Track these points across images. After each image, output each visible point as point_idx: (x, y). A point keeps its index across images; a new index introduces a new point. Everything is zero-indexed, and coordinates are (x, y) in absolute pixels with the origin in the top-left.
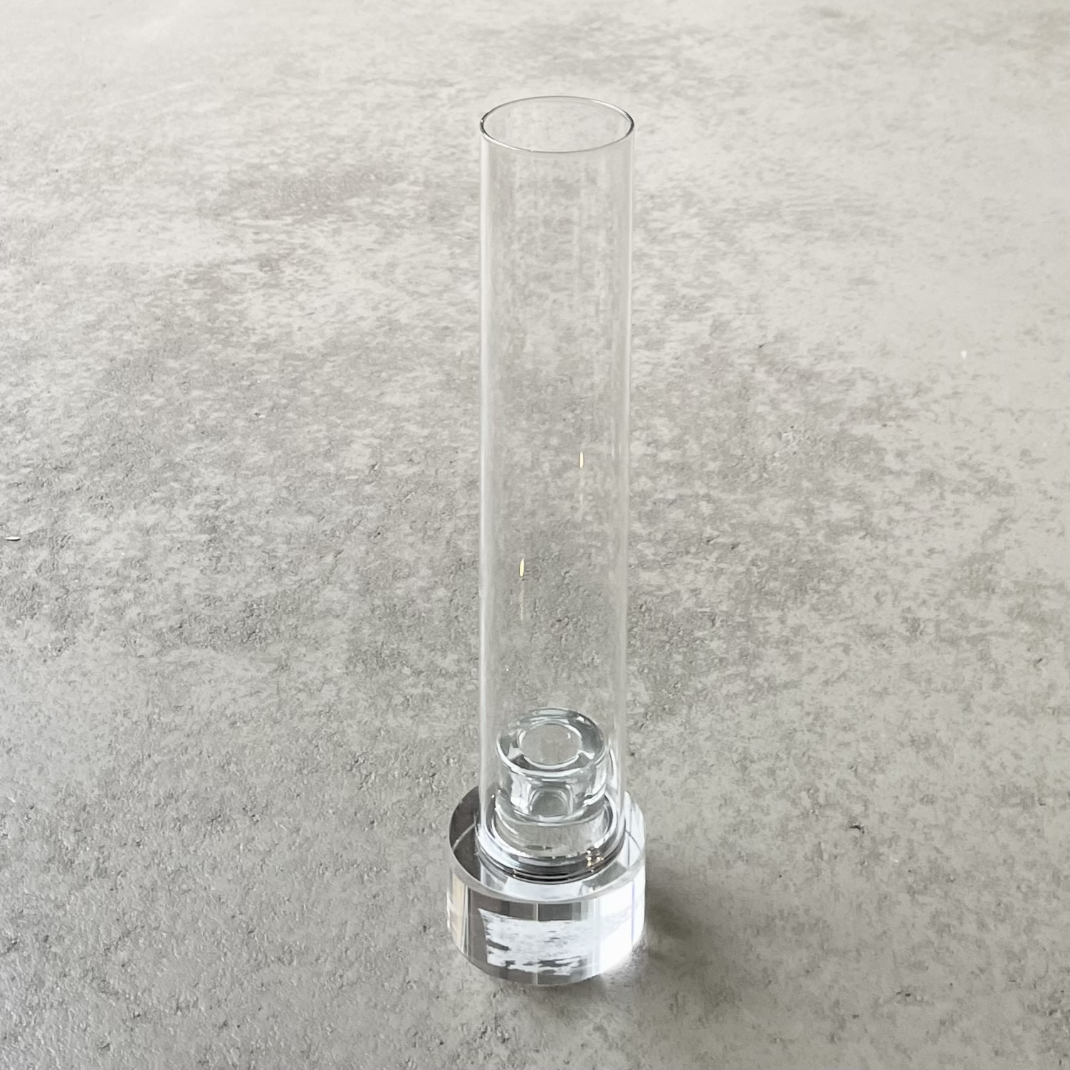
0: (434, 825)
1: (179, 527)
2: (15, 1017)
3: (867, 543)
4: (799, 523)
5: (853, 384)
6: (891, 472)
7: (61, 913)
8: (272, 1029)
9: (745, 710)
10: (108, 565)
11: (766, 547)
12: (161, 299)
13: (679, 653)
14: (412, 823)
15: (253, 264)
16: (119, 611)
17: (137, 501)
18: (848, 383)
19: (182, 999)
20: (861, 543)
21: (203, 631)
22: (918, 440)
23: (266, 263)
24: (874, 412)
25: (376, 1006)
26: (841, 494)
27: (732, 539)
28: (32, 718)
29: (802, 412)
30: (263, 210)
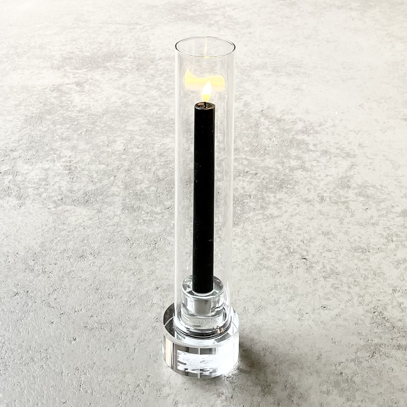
0: (157, 258)
1: (58, 169)
2: (20, 314)
3: (304, 173)
4: (279, 166)
5: (296, 123)
6: (312, 151)
7: (32, 284)
8: (108, 317)
9: (263, 224)
10: (34, 181)
11: (268, 174)
12: (42, 96)
13: (239, 207)
14: (149, 258)
15: (74, 85)
16: (40, 195)
17: (41, 161)
18: (294, 122)
19: (76, 309)
20: (302, 173)
21: (70, 200)
22: (320, 141)
23: (78, 84)
24: (304, 131)
25: (143, 310)
26: (294, 157)
27: (256, 172)
28: (14, 227)
29: (278, 132)
30: (75, 67)
